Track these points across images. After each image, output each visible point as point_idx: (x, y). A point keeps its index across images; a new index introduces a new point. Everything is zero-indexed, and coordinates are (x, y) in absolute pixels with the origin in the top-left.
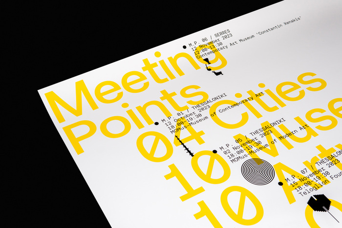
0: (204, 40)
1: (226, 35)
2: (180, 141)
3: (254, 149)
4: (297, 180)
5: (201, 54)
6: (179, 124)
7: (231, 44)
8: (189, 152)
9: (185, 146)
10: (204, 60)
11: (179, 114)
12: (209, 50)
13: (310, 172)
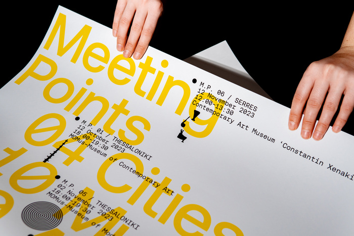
0: (220, 92)
1: (248, 110)
2: (61, 147)
5: (200, 103)
6: (84, 136)
7: (239, 124)
10: (195, 111)
11: (99, 130)
12: (213, 107)
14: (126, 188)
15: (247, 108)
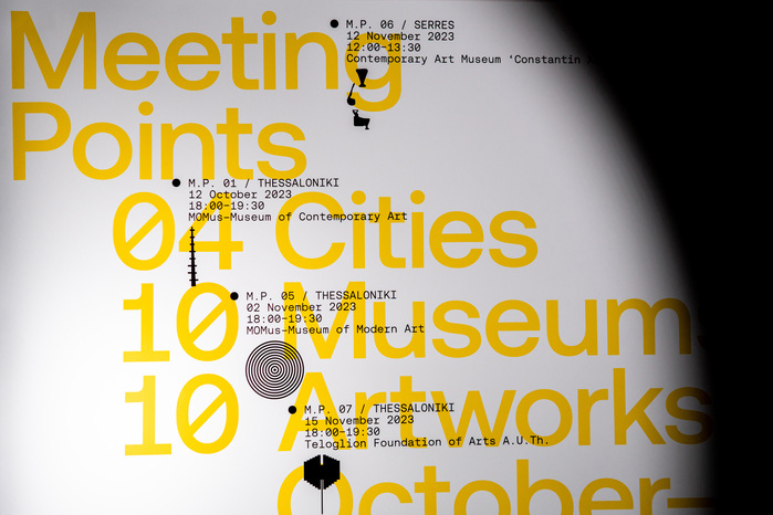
0: (384, 24)
1: (441, 31)
2: (192, 244)
3: (300, 325)
4: (321, 417)
5: (360, 54)
6: (213, 206)
7: (437, 59)
8: (193, 273)
9: (193, 259)
10: (358, 71)
11: (226, 183)
12: (384, 52)
13: (353, 415)
14: (337, 249)
15: (438, 30)
